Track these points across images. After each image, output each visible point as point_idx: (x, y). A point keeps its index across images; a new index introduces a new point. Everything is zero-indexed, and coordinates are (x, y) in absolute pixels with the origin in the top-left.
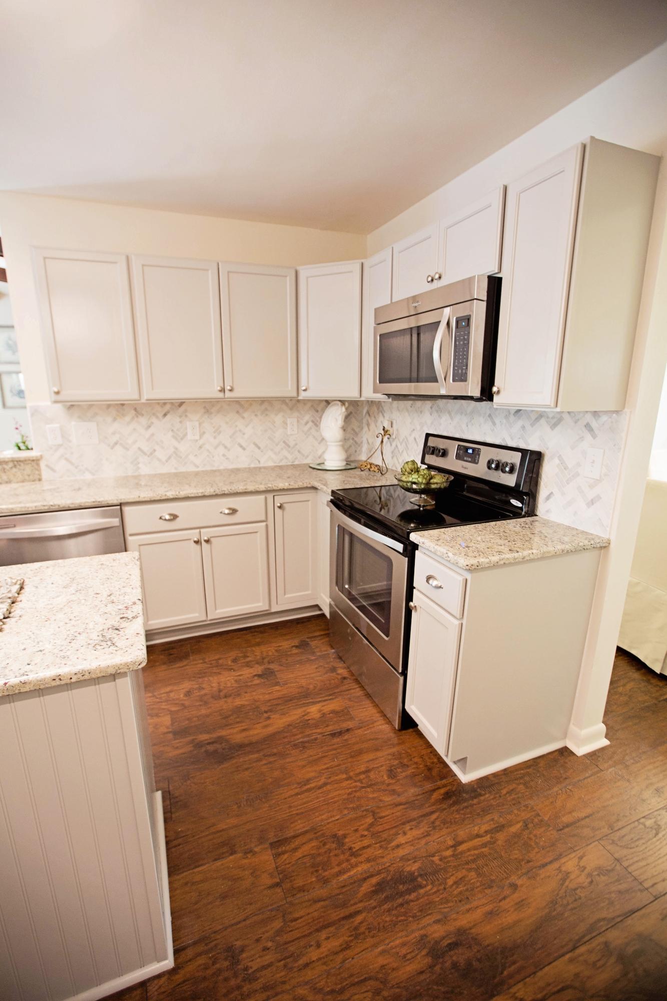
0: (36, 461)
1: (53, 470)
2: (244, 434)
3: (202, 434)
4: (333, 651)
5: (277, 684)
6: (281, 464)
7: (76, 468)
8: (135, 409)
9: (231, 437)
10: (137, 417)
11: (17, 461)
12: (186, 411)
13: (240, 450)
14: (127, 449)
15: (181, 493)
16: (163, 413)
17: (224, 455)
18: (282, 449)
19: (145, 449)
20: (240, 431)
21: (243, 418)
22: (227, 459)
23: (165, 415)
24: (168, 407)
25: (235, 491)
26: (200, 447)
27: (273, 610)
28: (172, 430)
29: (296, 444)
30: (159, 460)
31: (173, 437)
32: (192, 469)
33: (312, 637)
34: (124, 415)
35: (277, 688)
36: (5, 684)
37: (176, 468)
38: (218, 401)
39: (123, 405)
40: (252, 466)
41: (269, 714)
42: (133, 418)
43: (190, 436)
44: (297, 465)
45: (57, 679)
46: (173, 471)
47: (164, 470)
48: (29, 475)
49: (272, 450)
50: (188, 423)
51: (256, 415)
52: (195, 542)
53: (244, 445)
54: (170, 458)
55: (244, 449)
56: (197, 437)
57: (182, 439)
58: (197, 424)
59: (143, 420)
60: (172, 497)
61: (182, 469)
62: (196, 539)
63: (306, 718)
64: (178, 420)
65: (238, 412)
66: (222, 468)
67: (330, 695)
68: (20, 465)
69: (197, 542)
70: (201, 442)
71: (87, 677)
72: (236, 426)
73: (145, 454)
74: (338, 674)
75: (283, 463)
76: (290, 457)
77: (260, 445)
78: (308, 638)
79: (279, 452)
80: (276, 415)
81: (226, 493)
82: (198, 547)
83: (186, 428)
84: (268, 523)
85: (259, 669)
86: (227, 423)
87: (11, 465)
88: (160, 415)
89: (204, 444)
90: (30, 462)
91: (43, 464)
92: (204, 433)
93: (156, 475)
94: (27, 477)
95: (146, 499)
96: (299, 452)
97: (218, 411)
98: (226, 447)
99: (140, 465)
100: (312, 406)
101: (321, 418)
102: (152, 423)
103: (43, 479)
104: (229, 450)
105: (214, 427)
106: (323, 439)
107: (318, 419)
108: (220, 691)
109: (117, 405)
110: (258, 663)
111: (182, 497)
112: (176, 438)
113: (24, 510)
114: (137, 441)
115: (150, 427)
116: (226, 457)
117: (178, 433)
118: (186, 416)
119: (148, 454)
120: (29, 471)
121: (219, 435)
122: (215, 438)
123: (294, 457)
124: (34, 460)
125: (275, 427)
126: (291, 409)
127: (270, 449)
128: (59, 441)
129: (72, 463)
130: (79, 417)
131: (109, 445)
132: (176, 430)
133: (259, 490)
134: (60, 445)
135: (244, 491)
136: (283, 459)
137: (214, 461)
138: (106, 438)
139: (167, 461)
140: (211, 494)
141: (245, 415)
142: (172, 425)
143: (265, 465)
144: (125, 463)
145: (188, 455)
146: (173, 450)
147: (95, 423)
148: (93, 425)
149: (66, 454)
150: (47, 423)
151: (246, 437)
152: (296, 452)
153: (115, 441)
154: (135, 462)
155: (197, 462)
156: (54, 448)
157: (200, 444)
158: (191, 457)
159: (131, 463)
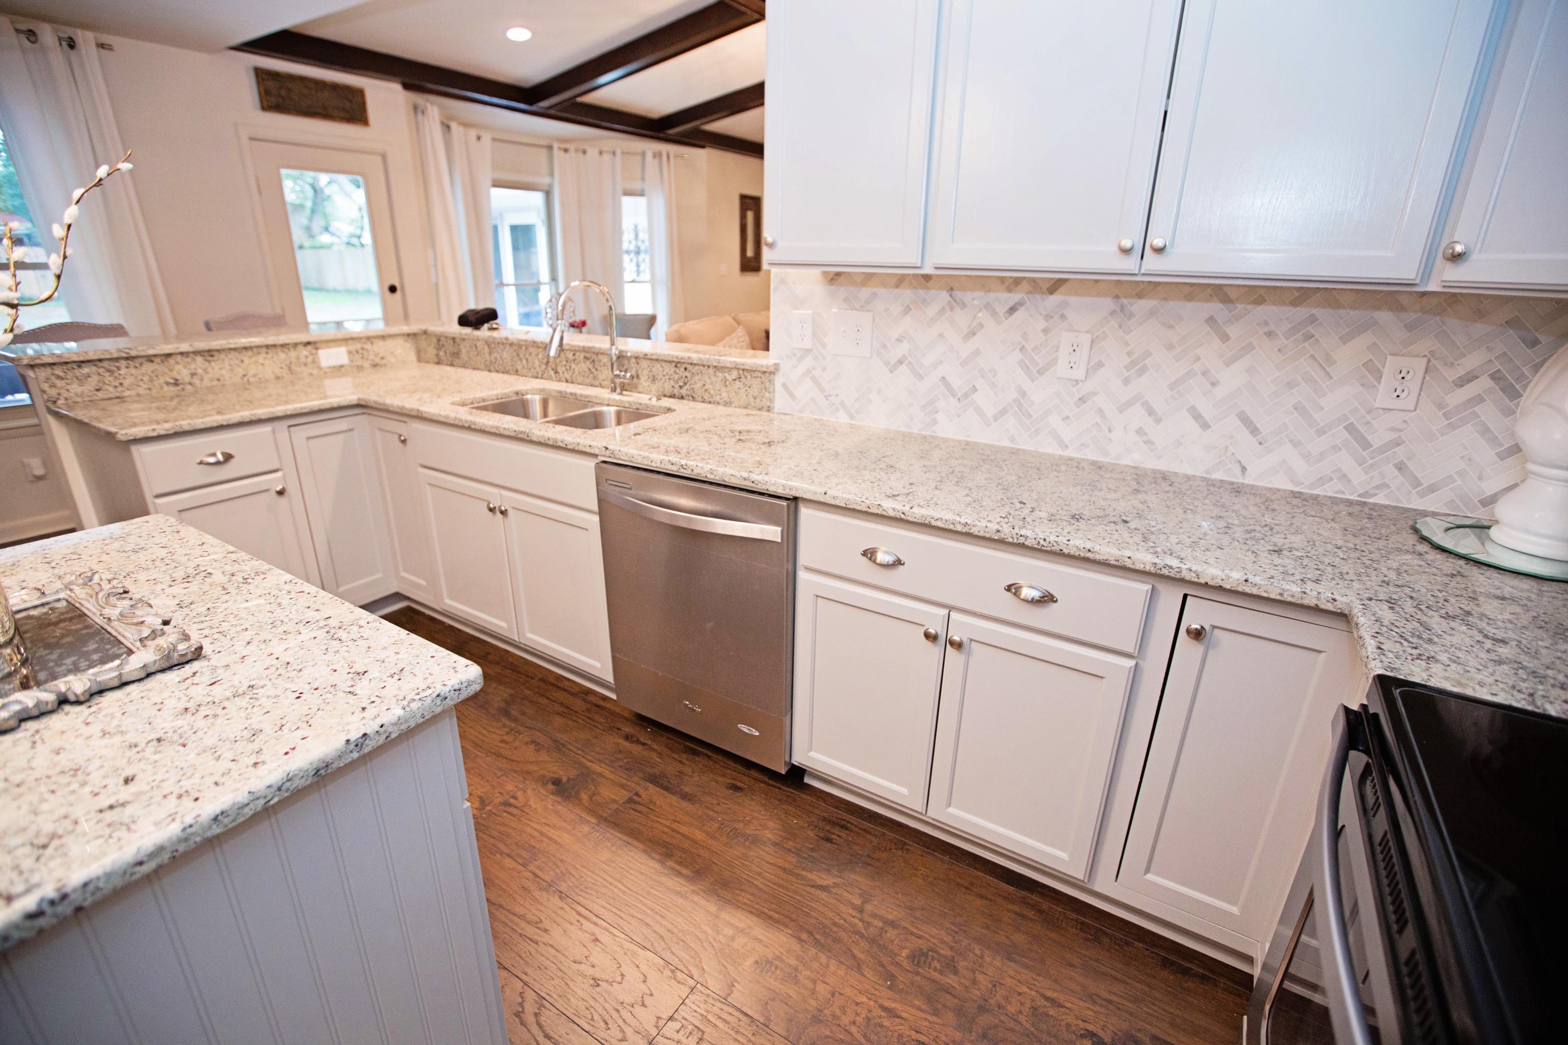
0: (768, 374)
1: (791, 395)
2: (1215, 385)
3: (1095, 368)
6: (1317, 492)
7: (827, 398)
8: (951, 290)
9: (1171, 387)
10: (952, 309)
12: (1065, 305)
13: (1192, 425)
14: (920, 377)
16: (1011, 304)
17: (1140, 431)
18: (1337, 449)
19: (955, 382)
20: (1206, 373)
21: (1225, 338)
22: (1149, 442)
23: (1012, 310)
24: (1025, 289)
25: (1056, 548)
26: (1082, 400)
28: (1022, 349)
29: (1398, 442)
30: (980, 412)
31: (1022, 364)
32: (1050, 448)
34: (925, 303)
37: (1013, 440)
39: (928, 277)
40: (1218, 476)
42: (942, 311)
43: (1061, 369)
46: (1006, 443)
47: (986, 437)
48: (755, 398)
49: (1295, 444)
50: (1064, 336)
51: (1268, 335)
53: (1207, 416)
54: (1003, 412)
55: (1205, 426)
56: (1079, 373)
57: (1041, 372)
58: (1085, 339)
59: (962, 318)
60: (891, 513)
61: (1028, 444)
62: (932, 631)
64: (1042, 324)
65: (1211, 320)
66: (1126, 462)
68: (746, 378)
69: (930, 639)
70: (1085, 388)
72: (1198, 359)
73: (953, 393)
75: (1325, 490)
76: (1360, 477)
77: (1260, 425)
79: (1322, 456)
80: (1345, 339)
81: (1028, 543)
83: (1057, 348)
84: (1146, 665)
86: (1170, 347)
87: (735, 374)
88: (1002, 309)
89: (1094, 394)
90: (760, 374)
91: (779, 380)
92: (1100, 365)
94: (752, 400)
95: (837, 503)
98: (1151, 411)
99: (939, 417)
102: (981, 326)
103: (774, 410)
104: (1158, 421)
105: (1129, 354)
111: (916, 520)
112: (1028, 368)
113: (646, 463)
114: (941, 362)
115: (974, 334)
116: (1145, 438)
117: (1036, 358)
118: (1063, 317)
119: (960, 395)
120: (755, 391)
121: (1140, 376)
122: (1126, 381)
123: (1377, 482)
124: (765, 372)
125: (1331, 378)
126: (1409, 327)
127: (1291, 441)
128: (807, 343)
129: (822, 390)
130: (846, 300)
131: (887, 364)
132: (1033, 350)
133: (1132, 567)
134: (810, 351)
135: (1082, 555)
136: (1331, 479)
137: (1110, 440)
138: (884, 347)
139: (996, 418)
140: (988, 535)
141: (1234, 331)
142: (1025, 335)
143: (1260, 484)
144: (911, 405)
145: (1048, 413)
146: (1015, 395)
147: (871, 315)
148: (865, 318)
149: (814, 369)
150: (795, 307)
151: (1220, 392)
152: (1389, 468)
153: (900, 355)
154: (930, 408)
155: (1067, 434)
156: (799, 354)
157: (1083, 392)
158: (1055, 420)
159: (924, 408)
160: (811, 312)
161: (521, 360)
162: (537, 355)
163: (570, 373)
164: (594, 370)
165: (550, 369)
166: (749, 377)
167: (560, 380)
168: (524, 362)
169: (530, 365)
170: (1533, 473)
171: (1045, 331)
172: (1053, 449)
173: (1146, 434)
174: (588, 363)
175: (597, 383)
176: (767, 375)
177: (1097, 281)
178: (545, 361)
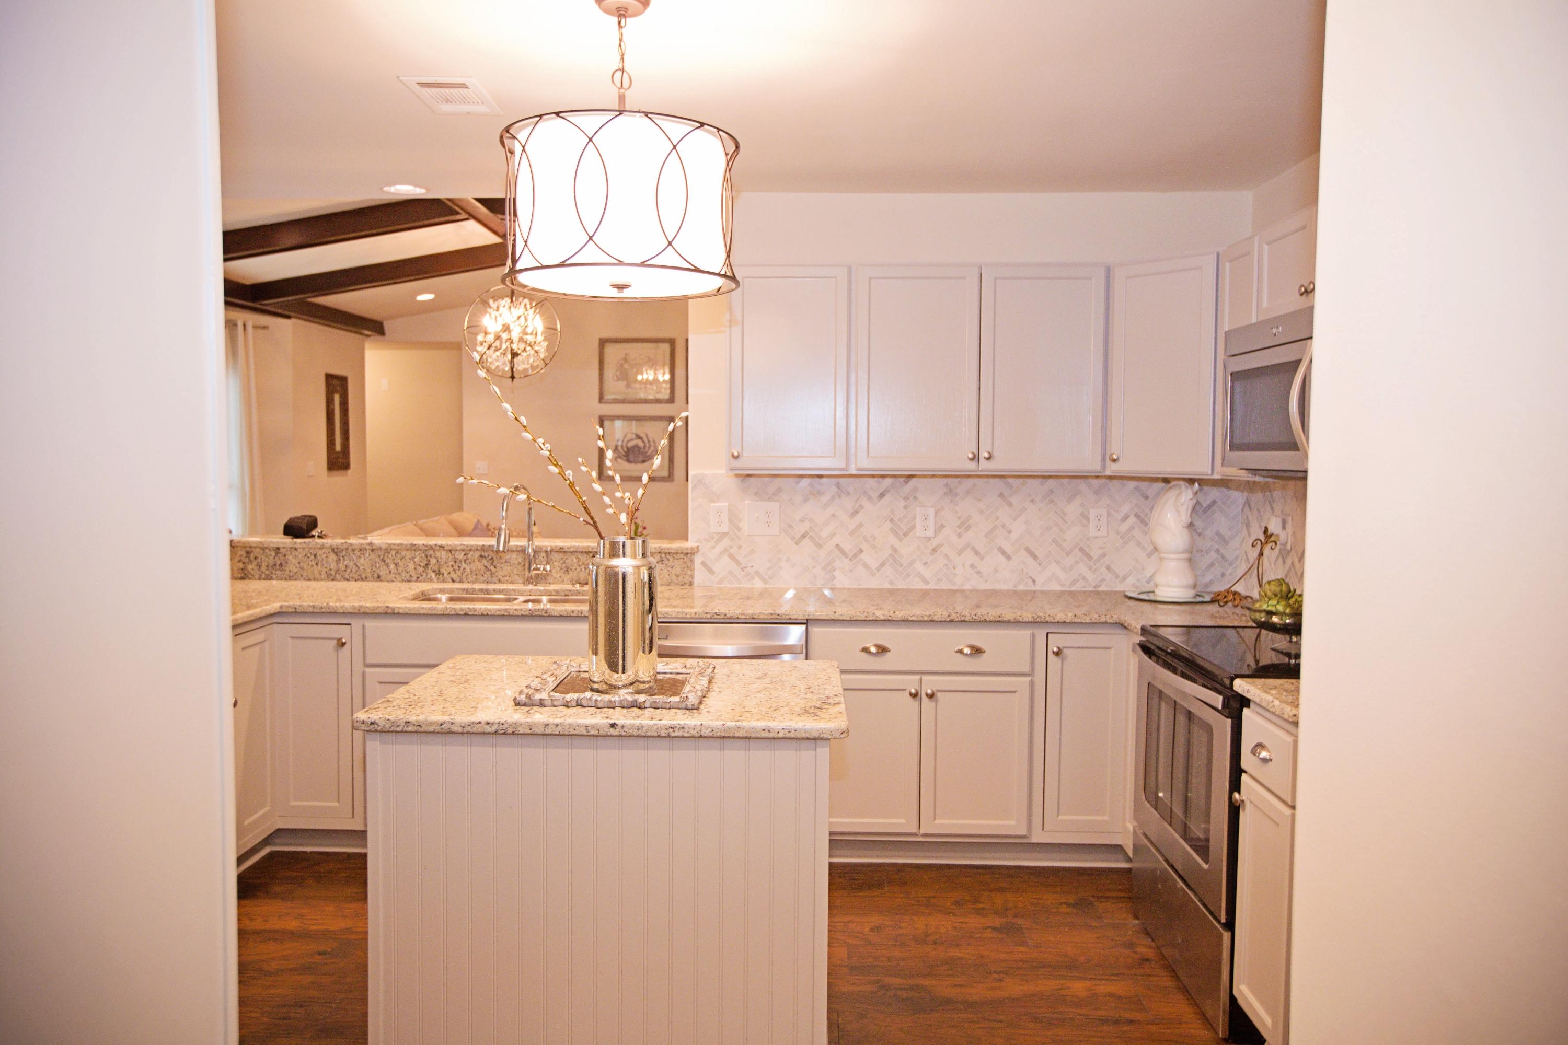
0: (689, 554)
1: (711, 571)
2: (1009, 532)
3: (940, 528)
4: (1136, 922)
5: (1024, 944)
6: (1073, 589)
7: (743, 569)
8: (838, 485)
9: (986, 536)
10: (840, 496)
11: (666, 553)
12: (915, 490)
13: (1002, 558)
14: (820, 546)
15: (897, 613)
16: (881, 491)
17: (972, 566)
18: (1077, 562)
19: (847, 547)
20: (1003, 526)
21: (1010, 505)
22: (978, 572)
23: (882, 495)
24: (888, 482)
25: (982, 619)
26: (935, 550)
27: (1035, 839)
28: (891, 520)
29: (1104, 555)
31: (892, 530)
32: (918, 585)
33: (1101, 897)
34: (820, 494)
35: (1022, 949)
36: (724, 725)
37: (891, 583)
40: (1021, 588)
41: (1002, 976)
42: (833, 498)
43: (919, 532)
44: (1103, 592)
45: (766, 731)
46: (887, 586)
47: (874, 583)
48: (677, 576)
49: (1058, 562)
50: (918, 509)
51: (1032, 501)
52: (911, 694)
53: (1009, 551)
54: (883, 565)
55: (1009, 558)
56: (930, 533)
57: (905, 535)
58: (931, 512)
59: (848, 503)
60: (882, 618)
61: (901, 585)
62: (913, 691)
63: (1063, 992)
64: (902, 503)
65: (1001, 495)
66: (967, 587)
67: (1115, 975)
68: (668, 560)
69: (914, 696)
70: (935, 542)
71: (792, 735)
72: (998, 518)
73: (844, 554)
74: (1136, 952)
75: (1077, 588)
76: (1090, 576)
77: (1037, 553)
78: (1093, 897)
79: (1071, 568)
80: (1070, 500)
81: (967, 619)
82: (914, 704)
83: (914, 518)
84: (1036, 679)
85: (998, 921)
86: (982, 512)
88: (874, 495)
89: (941, 545)
90: (682, 556)
91: (698, 560)
92: (942, 526)
93: (859, 590)
94: (674, 578)
96: (1108, 568)
97: (968, 492)
98: (977, 553)
99: (836, 573)
101: (1152, 509)
102: (861, 507)
103: (696, 584)
104: (982, 558)
105: (959, 518)
106: (1156, 549)
107: (1147, 511)
108: (927, 935)
109: (812, 476)
110: (996, 913)
111: (899, 619)
112: (897, 533)
114: (835, 534)
115: (857, 513)
116: (976, 570)
117: (901, 525)
118: (915, 498)
119: (851, 556)
120: (677, 570)
121: (967, 531)
122: (960, 536)
123: (1100, 578)
124: (687, 554)
125: (1067, 523)
126: (1097, 493)
127: (1055, 561)
128: (725, 528)
129: (737, 562)
130: (756, 495)
131: (793, 538)
132: (899, 520)
133: (1022, 621)
134: (725, 534)
135: (997, 620)
136: (1078, 580)
137: (955, 574)
138: (790, 526)
139: (878, 569)
140: (943, 619)
141: (1014, 500)
142: (892, 511)
143: (1045, 589)
144: (814, 567)
145: (913, 561)
146: (890, 552)
147: (778, 504)
148: (774, 506)
149: (731, 547)
150: (714, 502)
151: (1014, 536)
152: (1103, 570)
153: (803, 532)
154: (829, 568)
155: (927, 574)
156: (716, 537)
157: (934, 545)
158: (918, 566)
159: (824, 568)
160: (726, 504)
161: (387, 565)
162: (413, 558)
163: (459, 573)
164: (492, 568)
165: (430, 571)
166: (671, 559)
167: (444, 581)
168: (392, 567)
169: (400, 569)
170: (1164, 558)
171: (905, 507)
172: (920, 585)
173: (976, 567)
174: (484, 561)
175: (495, 579)
176: (689, 556)
177: (934, 475)
178: (423, 564)
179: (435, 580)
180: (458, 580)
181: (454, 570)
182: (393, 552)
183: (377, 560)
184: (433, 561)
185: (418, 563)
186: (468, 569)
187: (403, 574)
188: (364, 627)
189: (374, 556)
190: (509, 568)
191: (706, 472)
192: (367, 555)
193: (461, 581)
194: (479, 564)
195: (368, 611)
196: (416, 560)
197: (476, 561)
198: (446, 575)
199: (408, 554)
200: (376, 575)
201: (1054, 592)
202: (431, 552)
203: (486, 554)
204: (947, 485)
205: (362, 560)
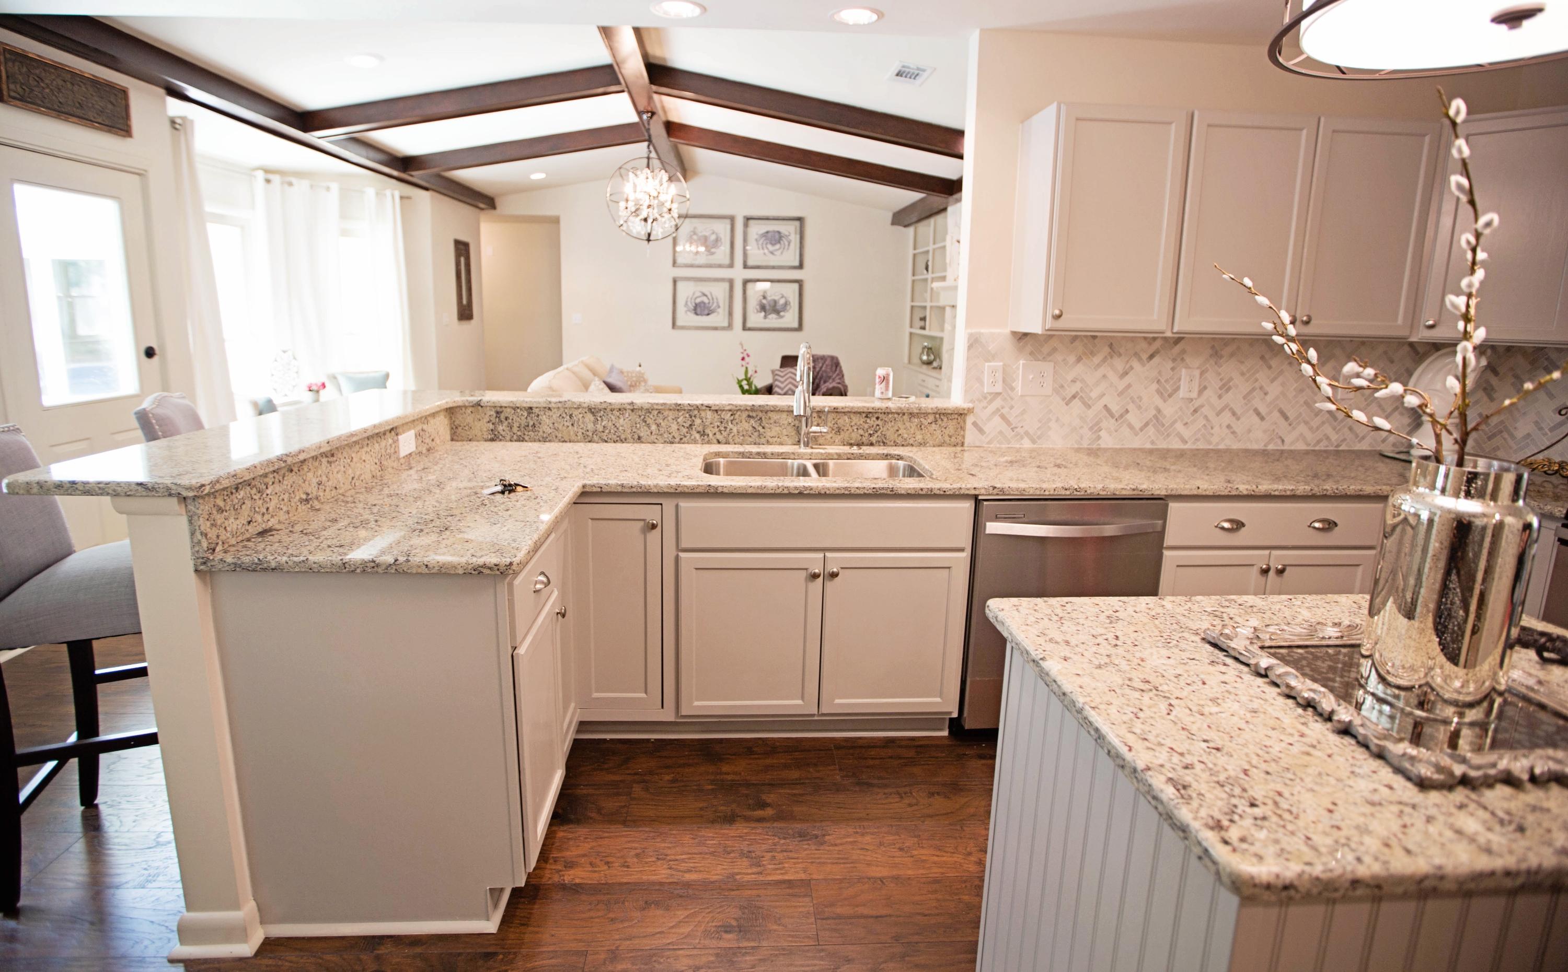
0: (958, 416)
1: (981, 431)
2: (1266, 394)
3: (1203, 390)
6: (1317, 448)
7: (1013, 430)
8: (1111, 346)
9: (1245, 397)
10: (1111, 357)
11: (940, 414)
12: (1183, 351)
13: (1256, 419)
14: (1089, 407)
15: (1260, 487)
16: (1151, 353)
17: (1229, 427)
18: (1323, 423)
19: (1115, 408)
20: (1261, 388)
21: (1270, 367)
22: (1234, 433)
23: (1151, 357)
24: (1157, 344)
25: (1344, 493)
26: (1195, 411)
28: (1158, 381)
30: (1131, 427)
31: (1158, 391)
32: (1176, 445)
34: (1093, 354)
37: (1153, 443)
38: (1234, 339)
39: (1094, 337)
40: (1271, 447)
42: (1105, 359)
43: (1182, 393)
44: (1343, 451)
46: (1148, 446)
47: (1137, 443)
48: (950, 436)
49: (1306, 423)
50: (1184, 370)
51: (1290, 364)
52: (1261, 570)
53: (1263, 411)
54: (1146, 424)
55: (1262, 419)
56: (1194, 395)
57: (1170, 396)
58: (1197, 373)
59: (1119, 364)
60: (1245, 492)
61: (1163, 445)
62: (1263, 566)
64: (1170, 364)
65: (1262, 358)
68: (942, 420)
70: (1197, 403)
72: (1257, 380)
73: (1112, 416)
76: (1334, 437)
77: (1289, 414)
79: (1318, 428)
82: (1263, 580)
83: (1180, 379)
86: (1243, 374)
87: (931, 418)
88: (1145, 357)
89: (1202, 406)
90: (953, 415)
91: (970, 420)
92: (1205, 388)
94: (947, 439)
97: (1232, 355)
98: (1234, 414)
99: (1102, 433)
100: (1385, 353)
103: (966, 444)
104: (1238, 419)
105: (1221, 380)
109: (1086, 336)
112: (1162, 393)
113: (1038, 493)
114: (1104, 394)
115: (1127, 373)
116: (1231, 430)
117: (1167, 386)
118: (1183, 359)
119: (1117, 416)
120: (951, 430)
121: (1227, 392)
122: (1220, 397)
123: (1342, 438)
127: (1303, 422)
128: (999, 388)
129: (1008, 422)
130: (1031, 353)
131: (1064, 399)
132: (1164, 381)
134: (998, 394)
136: (1322, 440)
137: (1212, 434)
138: (1062, 386)
139: (1141, 430)
141: (1274, 363)
143: (1293, 448)
144: (1082, 427)
145: (1175, 422)
146: (1154, 412)
147: (1052, 364)
148: (1047, 368)
149: (1003, 408)
150: (987, 360)
151: (1269, 398)
152: (1346, 430)
153: (1073, 392)
154: (1096, 428)
155: (1186, 433)
156: (989, 398)
157: (1196, 406)
158: (1179, 426)
159: (1091, 429)
160: (1001, 364)
161: (649, 426)
162: (676, 419)
163: (725, 434)
164: (760, 428)
165: (694, 432)
166: (945, 419)
167: (709, 442)
168: (654, 427)
169: (662, 430)
171: (1173, 369)
173: (1232, 427)
174: (752, 421)
175: (763, 440)
176: (963, 416)
177: (1201, 338)
178: (687, 425)
179: (700, 441)
180: (724, 441)
181: (720, 431)
182: (655, 412)
183: (638, 420)
184: (698, 421)
185: (681, 423)
186: (735, 430)
187: (665, 436)
188: (677, 506)
189: (634, 417)
190: (778, 429)
191: (982, 331)
192: (627, 415)
193: (727, 443)
194: (747, 424)
195: (687, 491)
196: (679, 420)
197: (744, 421)
198: (711, 435)
199: (671, 415)
200: (636, 437)
201: (1299, 452)
202: (696, 412)
203: (754, 414)
204: (1213, 347)
205: (622, 420)
